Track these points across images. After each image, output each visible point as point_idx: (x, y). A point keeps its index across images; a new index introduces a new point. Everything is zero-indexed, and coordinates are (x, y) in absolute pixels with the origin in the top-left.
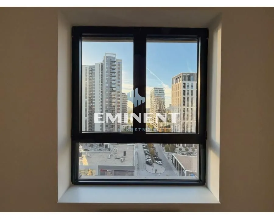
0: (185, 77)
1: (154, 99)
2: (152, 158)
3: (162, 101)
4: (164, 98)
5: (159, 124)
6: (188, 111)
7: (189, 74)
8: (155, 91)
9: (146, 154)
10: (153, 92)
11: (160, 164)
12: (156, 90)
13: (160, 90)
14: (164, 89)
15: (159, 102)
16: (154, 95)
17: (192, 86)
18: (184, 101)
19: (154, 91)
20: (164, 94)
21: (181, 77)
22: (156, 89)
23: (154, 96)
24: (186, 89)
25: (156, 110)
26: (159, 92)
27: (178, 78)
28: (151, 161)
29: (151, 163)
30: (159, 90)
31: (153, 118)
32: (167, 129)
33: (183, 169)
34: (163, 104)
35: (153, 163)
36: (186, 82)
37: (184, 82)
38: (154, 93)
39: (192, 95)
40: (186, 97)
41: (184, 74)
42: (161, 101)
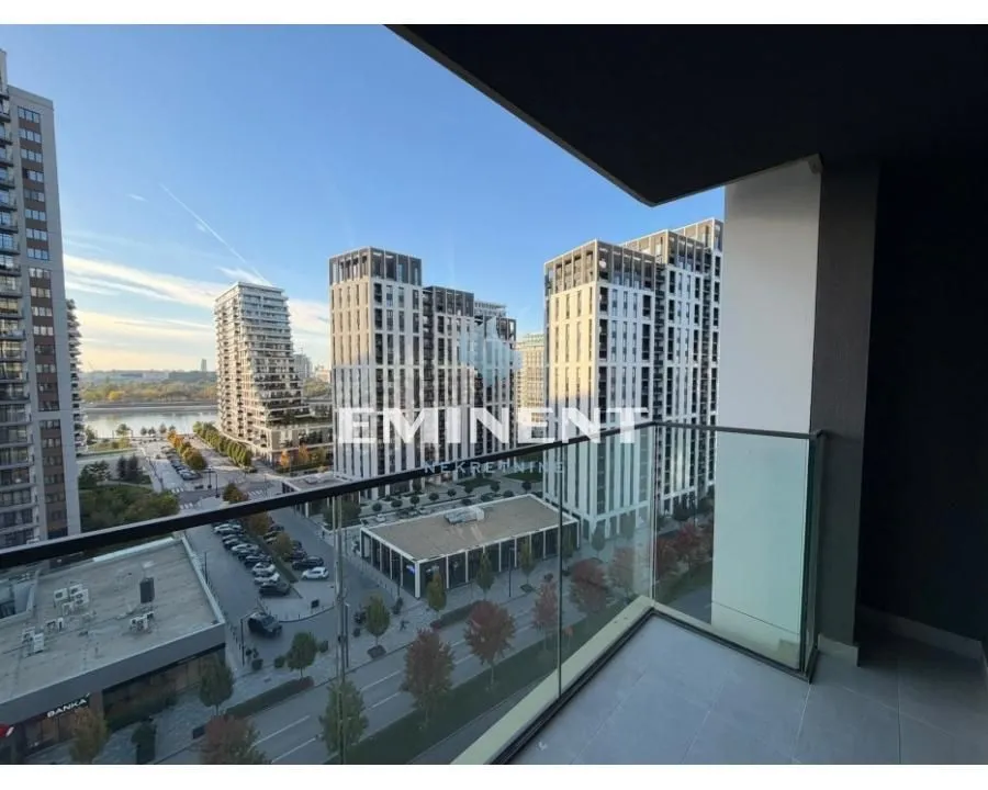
0: (377, 263)
1: (242, 331)
2: (280, 568)
3: (280, 341)
4: (288, 331)
5: (276, 436)
6: (391, 379)
7: (390, 257)
8: (247, 299)
9: (250, 564)
10: (235, 301)
11: (321, 579)
12: (250, 296)
13: (269, 295)
14: (283, 294)
15: (268, 345)
16: (240, 315)
17: (401, 299)
18: (379, 348)
19: (239, 299)
20: (287, 316)
21: (365, 258)
22: (251, 288)
23: (243, 319)
24: (384, 306)
25: (257, 380)
26: (263, 302)
27: (356, 262)
28: (279, 579)
29: (286, 588)
30: (262, 295)
31: (240, 412)
32: (309, 450)
33: (406, 562)
34: (284, 354)
35: (295, 586)
36: (385, 282)
37: (378, 280)
38: (240, 307)
39: (402, 326)
40: (385, 332)
41: (375, 254)
42: (274, 341)
